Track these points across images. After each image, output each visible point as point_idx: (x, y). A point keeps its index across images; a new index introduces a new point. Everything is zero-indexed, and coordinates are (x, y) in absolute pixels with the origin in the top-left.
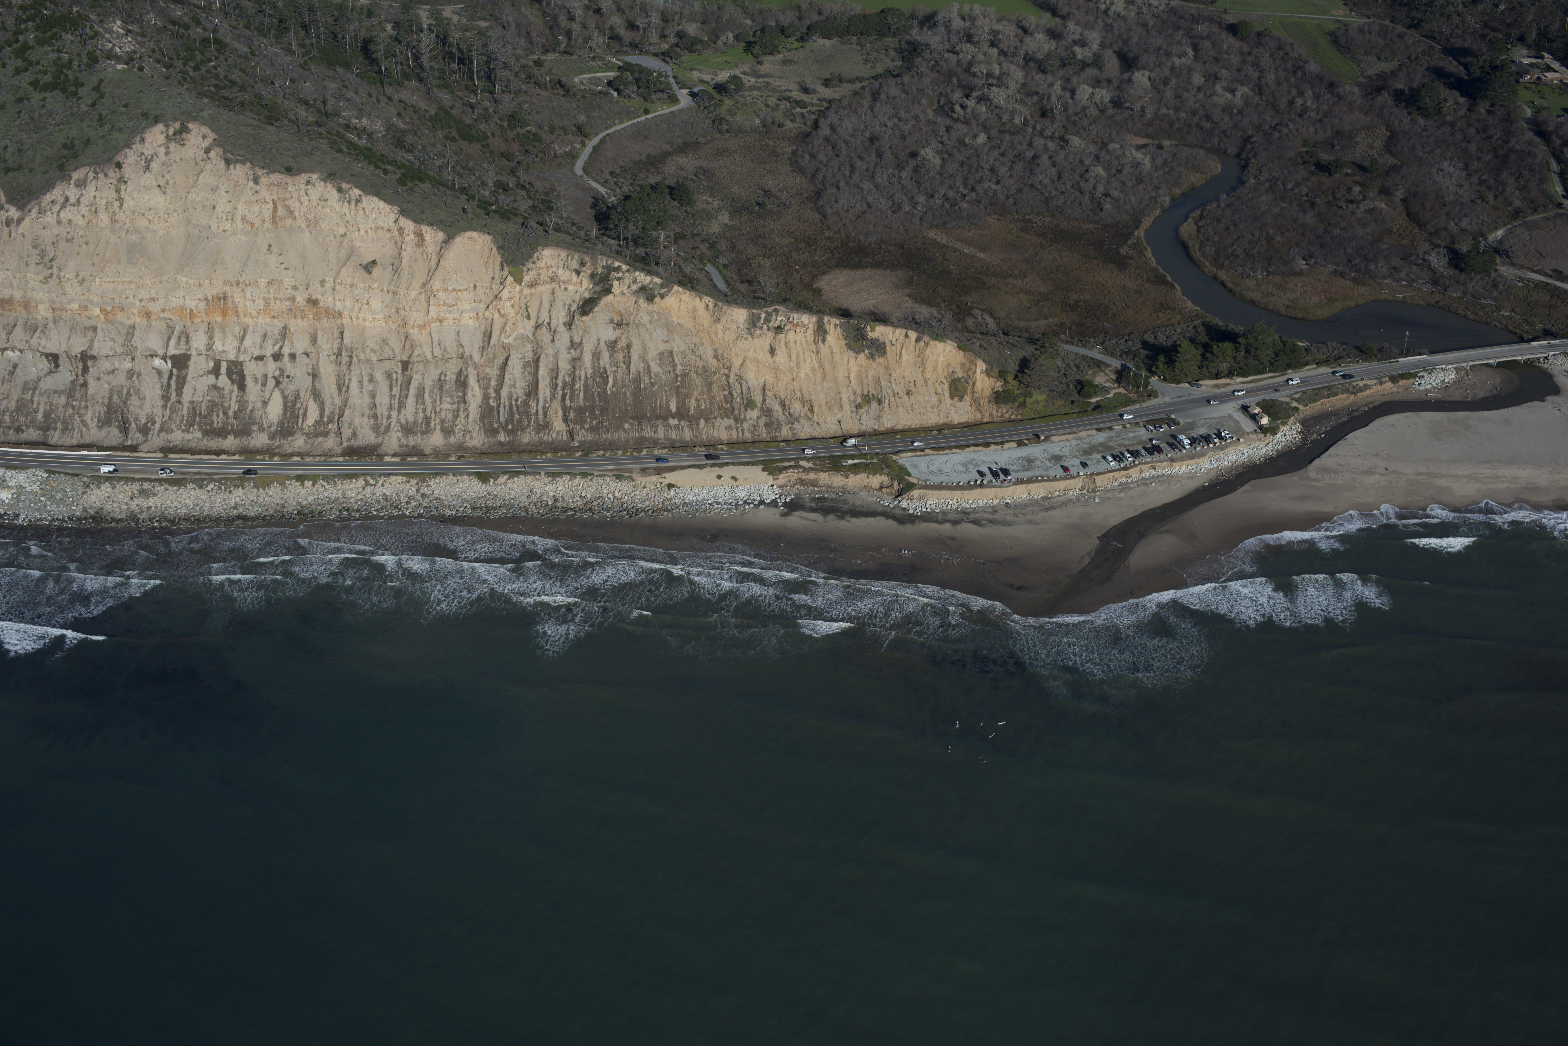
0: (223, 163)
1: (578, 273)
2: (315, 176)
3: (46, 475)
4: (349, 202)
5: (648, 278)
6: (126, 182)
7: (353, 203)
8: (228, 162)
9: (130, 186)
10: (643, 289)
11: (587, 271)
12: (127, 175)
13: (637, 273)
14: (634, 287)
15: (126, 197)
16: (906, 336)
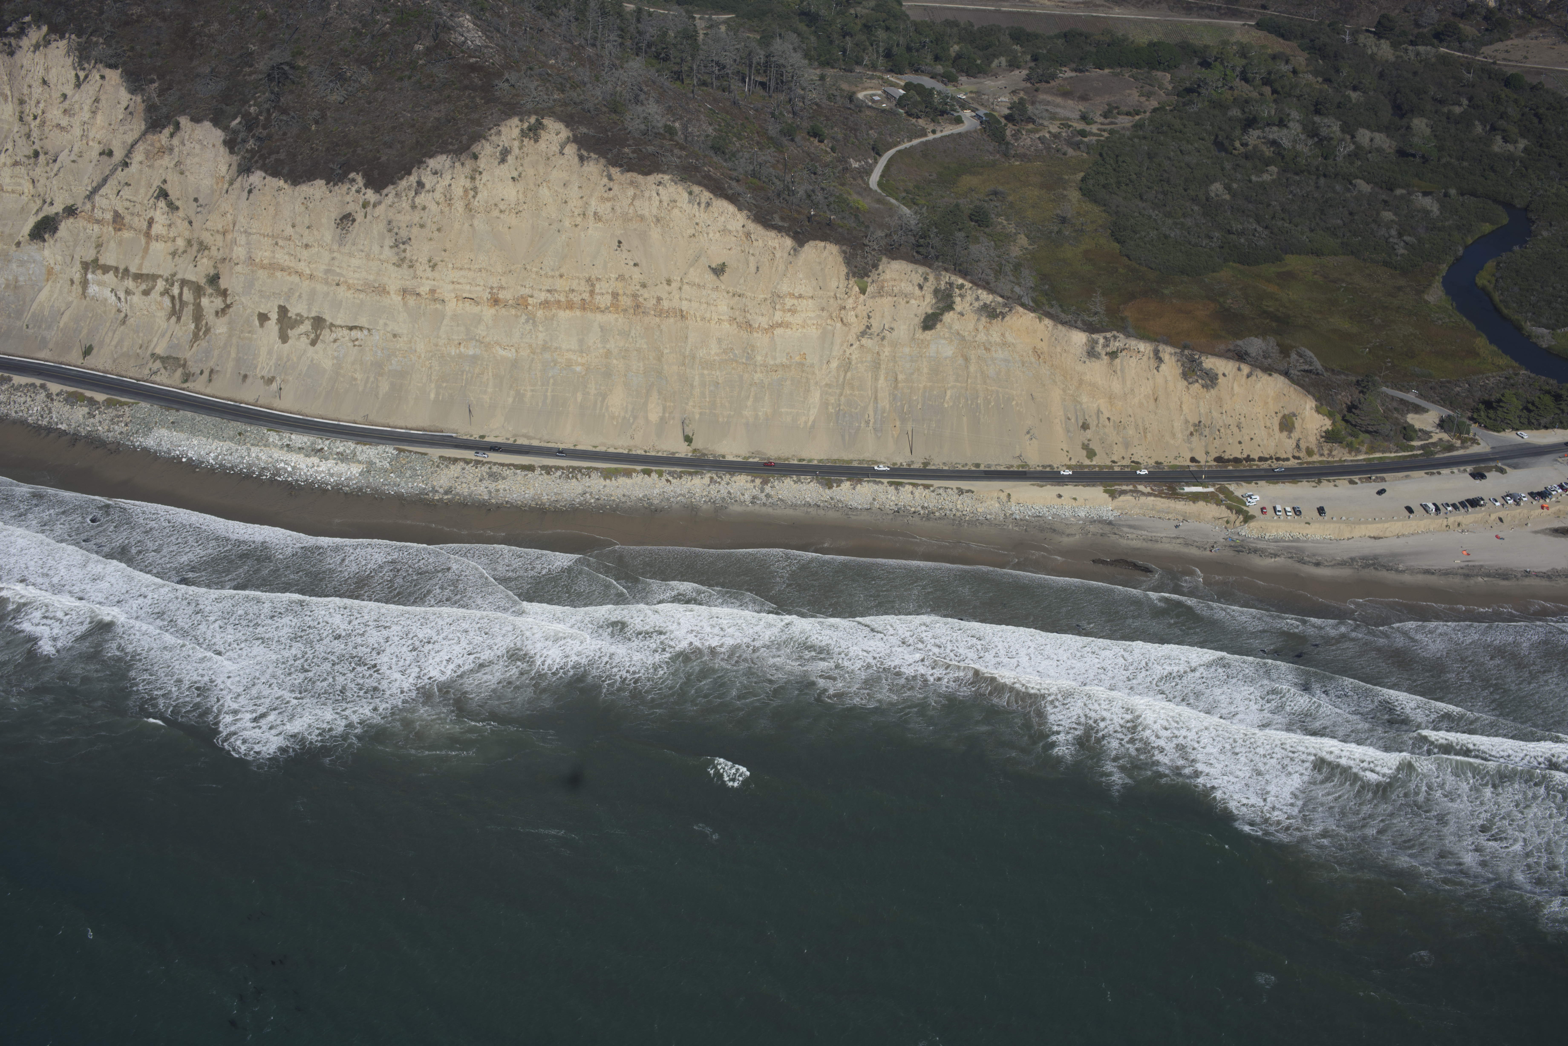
0: (577, 159)
1: (921, 287)
2: (667, 177)
3: (395, 452)
4: (699, 204)
5: (991, 297)
6: (481, 173)
7: (703, 205)
8: (582, 158)
9: (485, 177)
10: (985, 307)
11: (930, 286)
12: (482, 166)
13: (980, 291)
14: (976, 304)
15: (480, 187)
16: (1239, 369)
